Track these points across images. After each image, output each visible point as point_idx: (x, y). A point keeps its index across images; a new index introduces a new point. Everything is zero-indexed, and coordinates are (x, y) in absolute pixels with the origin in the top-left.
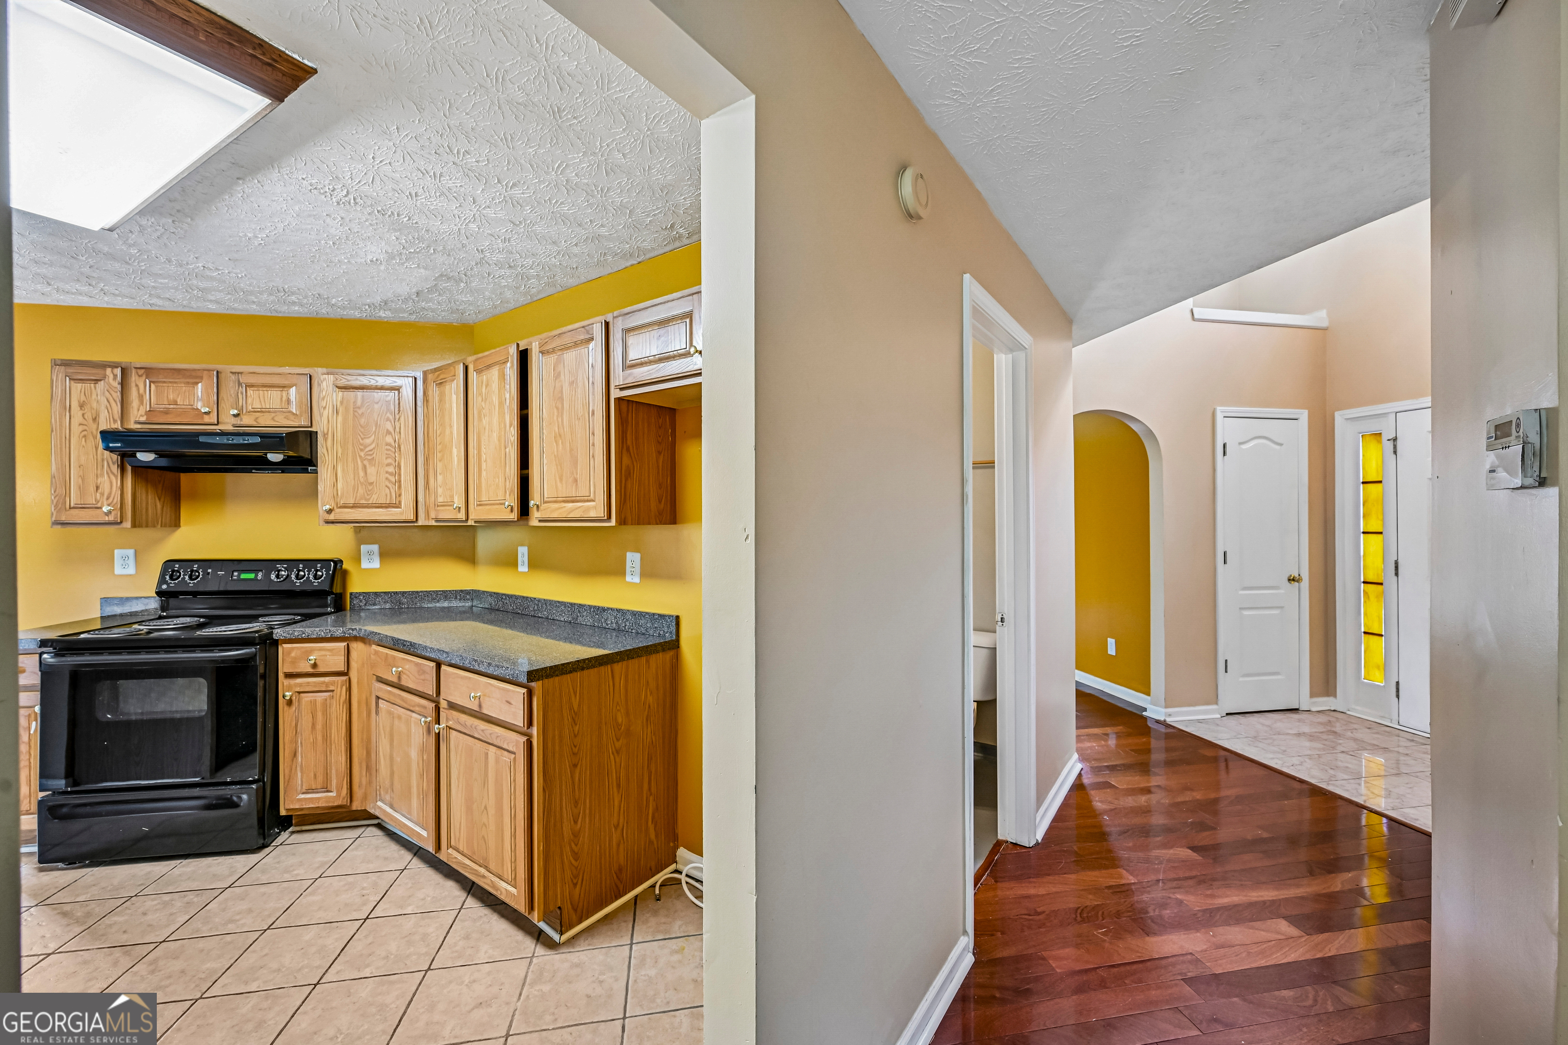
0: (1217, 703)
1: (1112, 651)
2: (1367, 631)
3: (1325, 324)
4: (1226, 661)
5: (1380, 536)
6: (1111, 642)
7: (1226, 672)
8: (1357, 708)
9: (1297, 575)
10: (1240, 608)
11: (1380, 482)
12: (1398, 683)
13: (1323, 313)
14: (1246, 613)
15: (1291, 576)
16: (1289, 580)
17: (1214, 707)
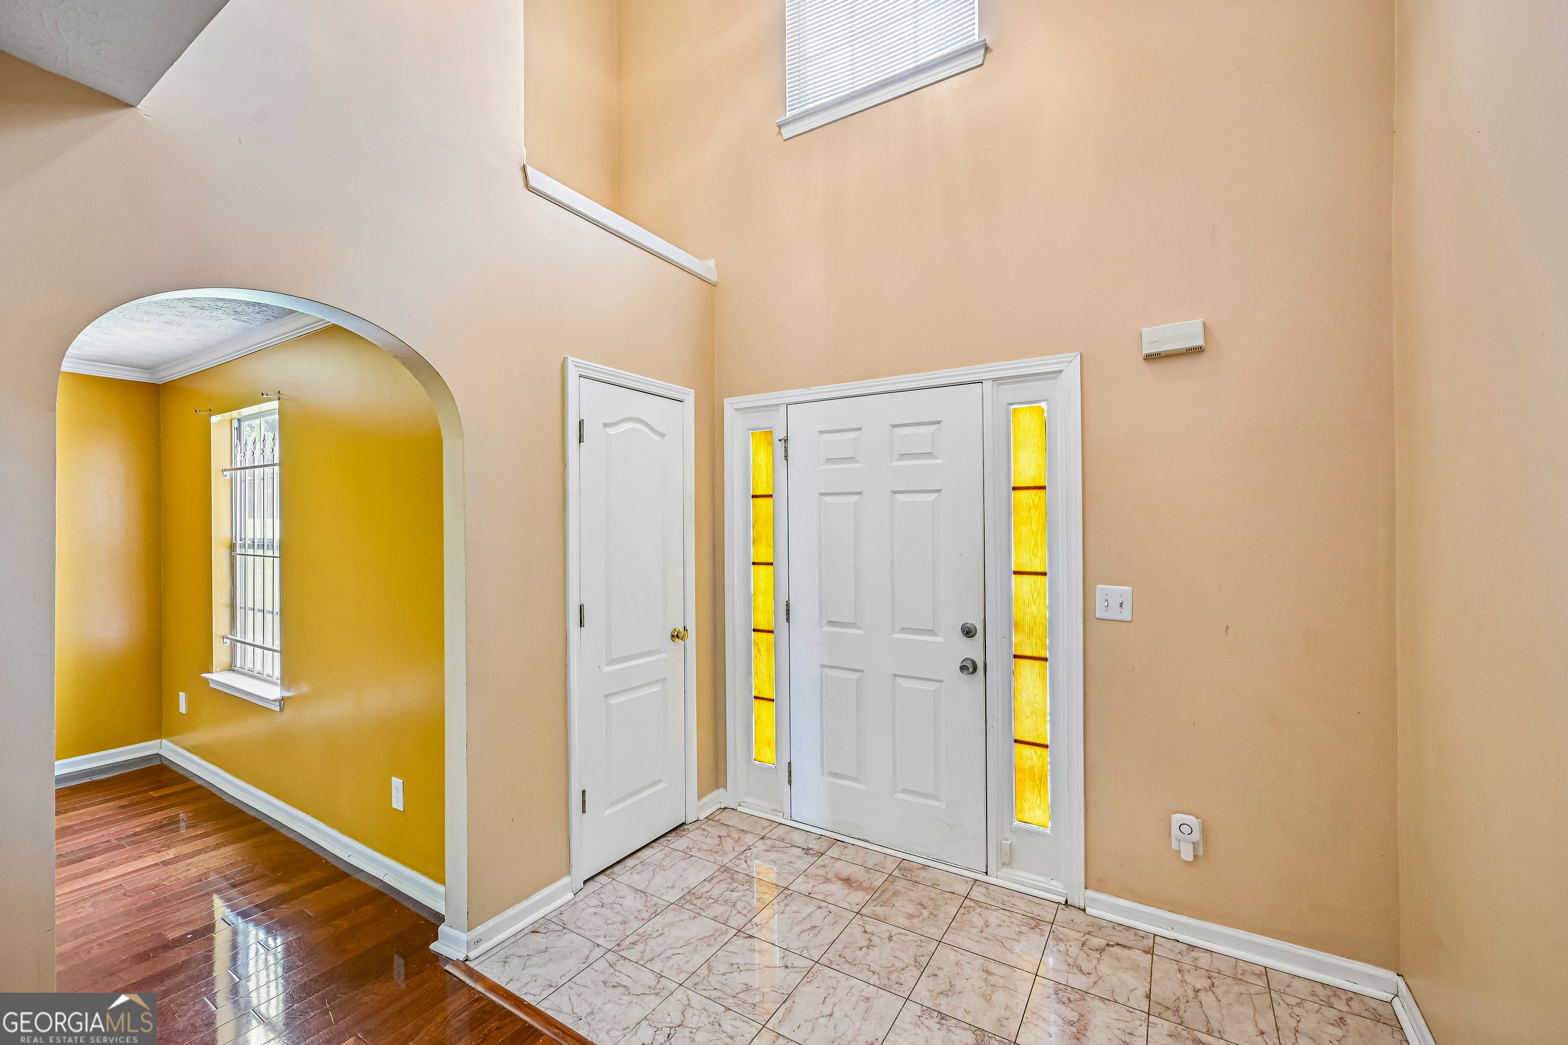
0: (569, 873)
1: (398, 803)
2: (757, 695)
3: (713, 278)
4: (584, 792)
5: (771, 567)
6: (397, 783)
7: (584, 812)
8: (750, 800)
9: (682, 630)
10: (606, 696)
11: (771, 496)
12: (790, 763)
13: (712, 263)
14: (613, 701)
15: (675, 630)
16: (673, 636)
17: (566, 880)
